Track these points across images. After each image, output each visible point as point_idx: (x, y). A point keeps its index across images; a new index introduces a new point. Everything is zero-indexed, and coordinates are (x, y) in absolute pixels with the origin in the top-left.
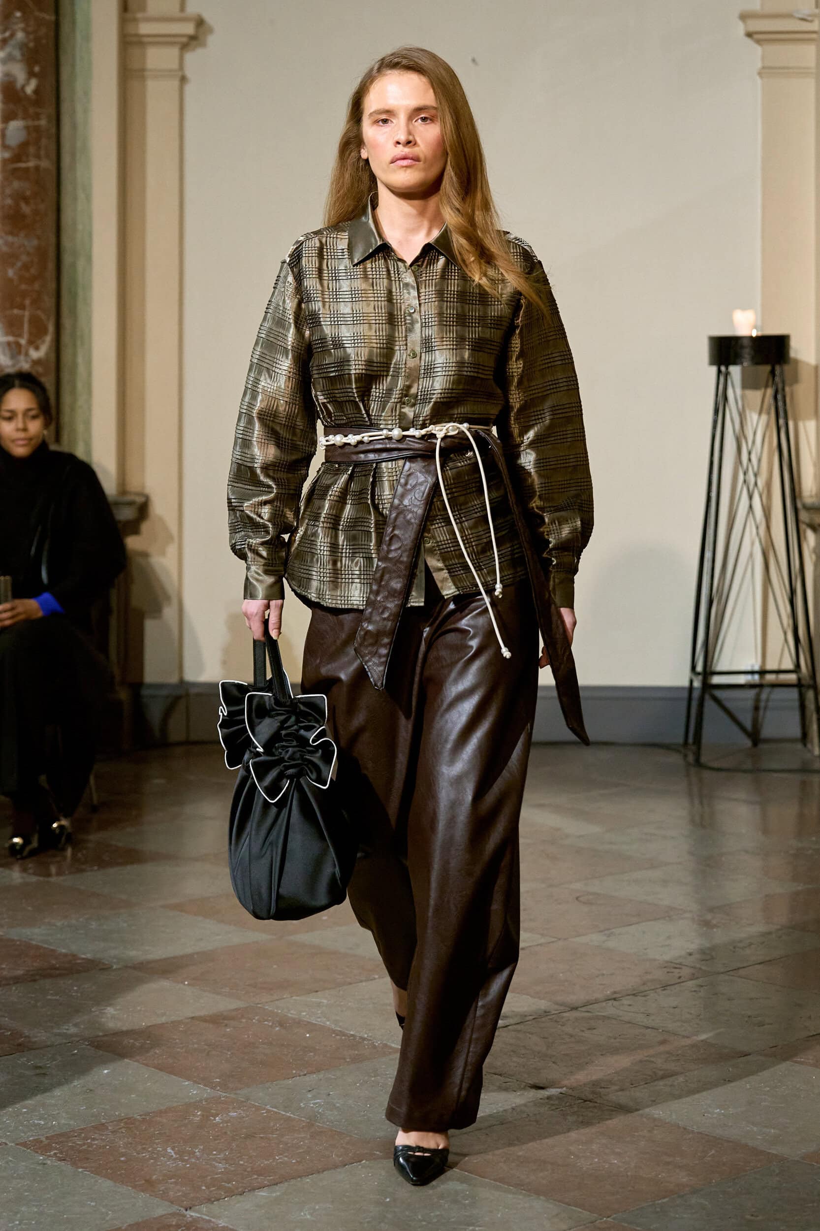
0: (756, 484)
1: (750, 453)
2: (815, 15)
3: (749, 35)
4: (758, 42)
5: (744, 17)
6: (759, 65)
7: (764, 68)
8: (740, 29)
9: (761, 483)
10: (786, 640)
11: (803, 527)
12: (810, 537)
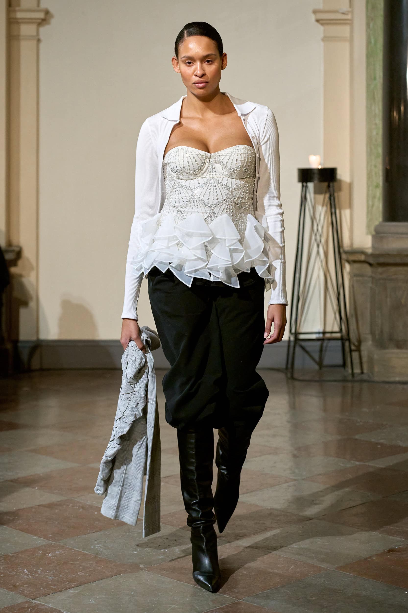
0: (320, 241)
1: (318, 225)
2: (348, 11)
3: (317, 21)
4: (322, 24)
5: (315, 12)
6: (322, 36)
7: (325, 37)
8: (313, 18)
9: (323, 240)
10: (335, 318)
11: (343, 262)
12: (347, 267)
